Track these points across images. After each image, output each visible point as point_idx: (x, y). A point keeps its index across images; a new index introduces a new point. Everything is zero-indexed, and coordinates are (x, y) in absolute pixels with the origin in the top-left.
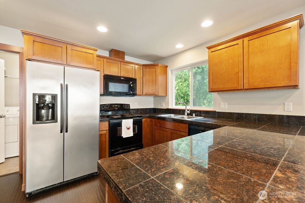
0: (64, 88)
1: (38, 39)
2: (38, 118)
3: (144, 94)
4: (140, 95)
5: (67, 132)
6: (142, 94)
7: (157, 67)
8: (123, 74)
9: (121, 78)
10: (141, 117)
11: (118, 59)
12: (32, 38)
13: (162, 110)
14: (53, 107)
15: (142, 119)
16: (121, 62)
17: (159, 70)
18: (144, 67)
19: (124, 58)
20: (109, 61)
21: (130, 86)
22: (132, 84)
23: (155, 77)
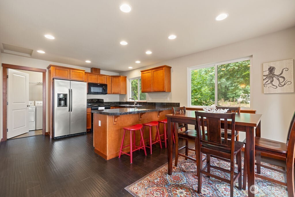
0: (70, 91)
1: (57, 68)
2: (59, 105)
4: (110, 94)
5: (71, 111)
6: (111, 93)
7: (119, 77)
8: (99, 82)
9: (98, 84)
10: (110, 106)
11: (96, 74)
12: (55, 67)
13: (124, 103)
14: (65, 100)
16: (98, 75)
17: (121, 79)
18: (112, 77)
19: (100, 72)
20: (91, 75)
21: (103, 89)
22: (104, 87)
23: (118, 83)
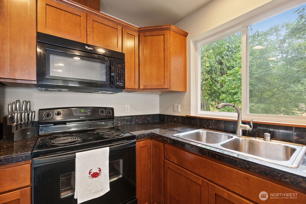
3: (141, 87)
6: (137, 87)
7: (167, 32)
9: (86, 47)
11: (80, 6)
13: (175, 119)
15: (135, 143)
16: (88, 13)
17: (172, 38)
18: (141, 34)
23: (163, 53)
